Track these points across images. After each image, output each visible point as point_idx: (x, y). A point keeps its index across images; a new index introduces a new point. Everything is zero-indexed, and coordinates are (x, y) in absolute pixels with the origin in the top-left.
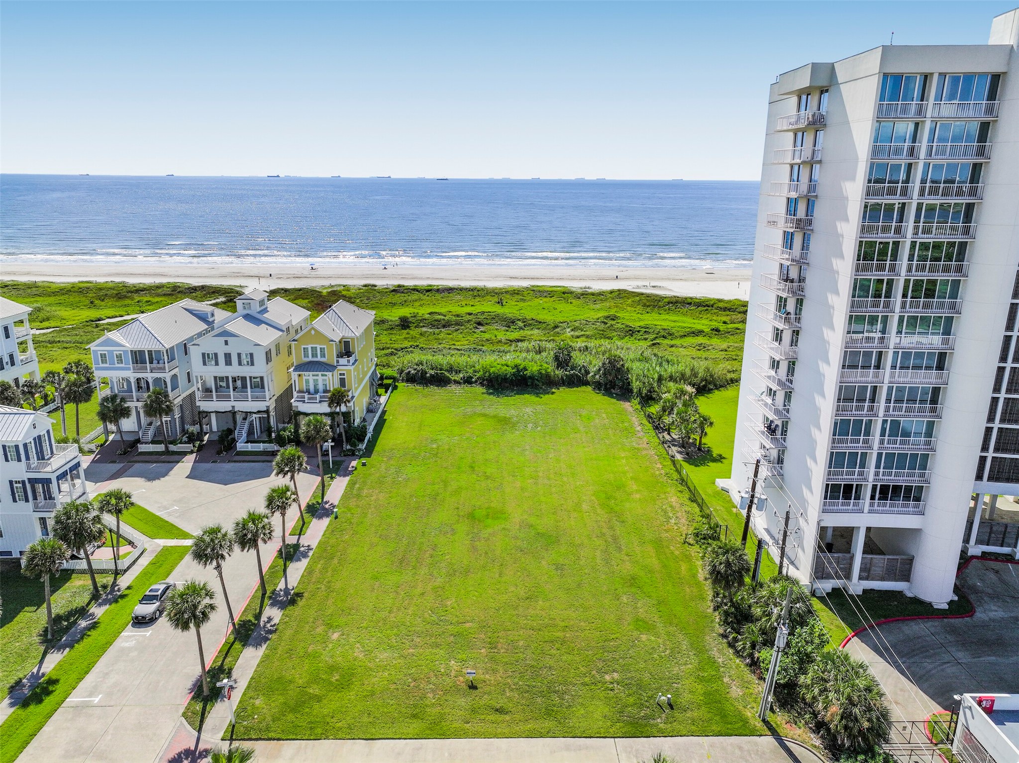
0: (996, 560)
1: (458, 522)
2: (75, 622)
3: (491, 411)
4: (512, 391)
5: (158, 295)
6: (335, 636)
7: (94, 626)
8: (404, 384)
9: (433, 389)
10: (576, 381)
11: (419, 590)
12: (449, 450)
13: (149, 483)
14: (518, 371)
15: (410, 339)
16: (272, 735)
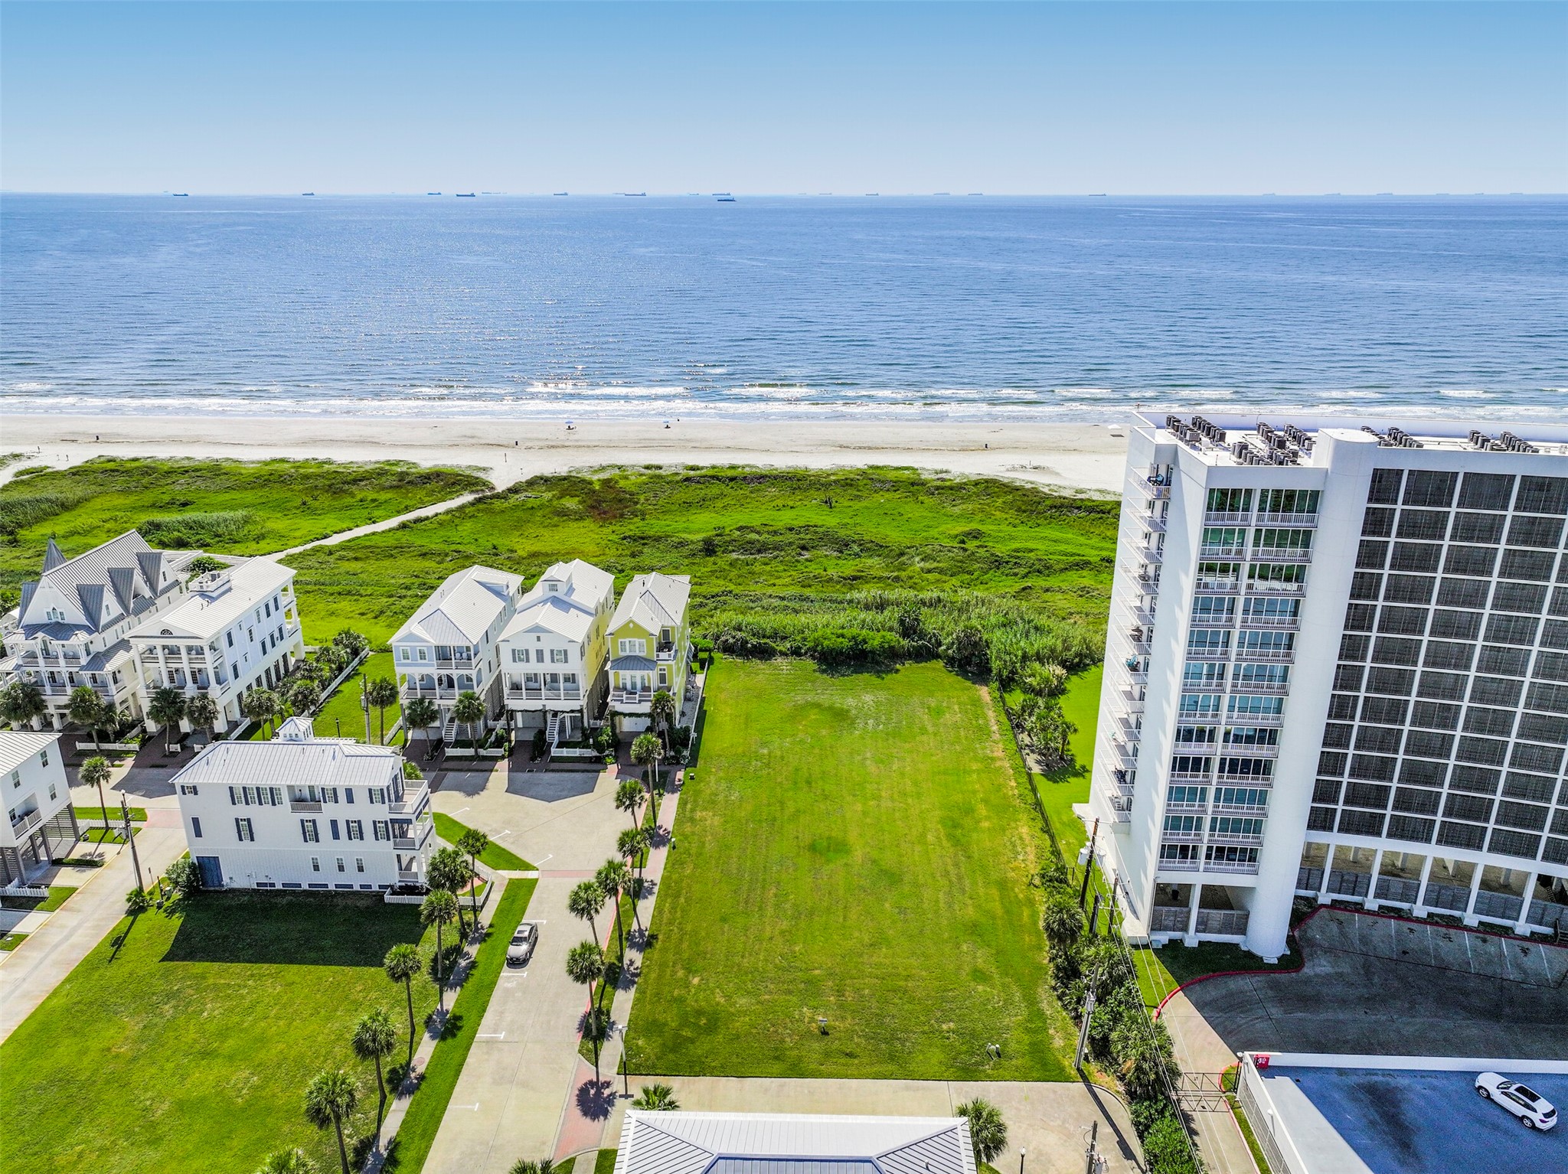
0: (1345, 909)
1: (798, 855)
2: (455, 962)
3: (824, 699)
4: (849, 666)
6: (696, 981)
7: (473, 965)
8: (720, 655)
9: (756, 664)
10: (924, 655)
11: (768, 934)
12: (782, 758)
13: (469, 799)
14: (856, 644)
15: (718, 574)
16: (659, 1071)
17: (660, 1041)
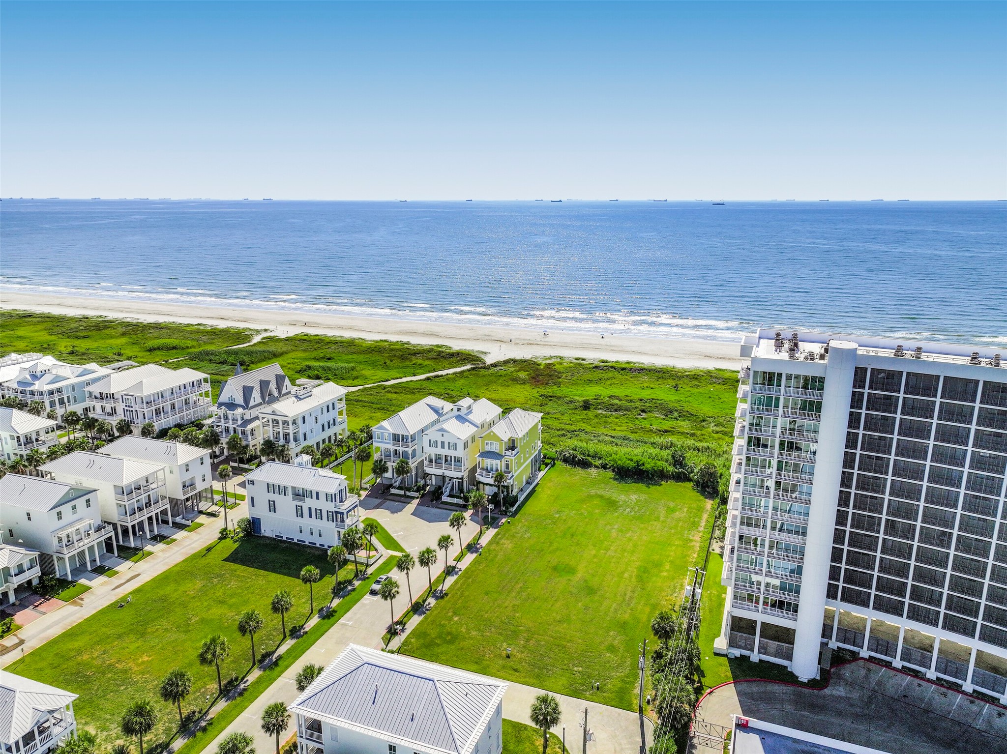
1: (545, 570)
2: (346, 587)
3: (607, 494)
4: (633, 478)
5: (428, 359)
6: (456, 619)
7: (354, 590)
8: (560, 463)
9: (579, 470)
10: (681, 478)
11: (506, 604)
12: (565, 520)
13: (392, 515)
14: (638, 465)
15: (585, 421)
16: (414, 655)
17: (422, 641)
